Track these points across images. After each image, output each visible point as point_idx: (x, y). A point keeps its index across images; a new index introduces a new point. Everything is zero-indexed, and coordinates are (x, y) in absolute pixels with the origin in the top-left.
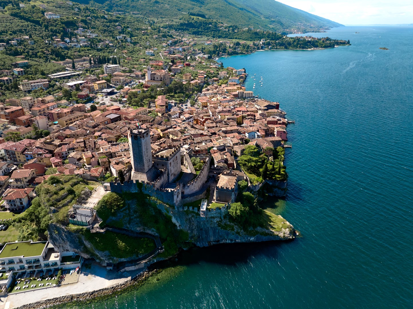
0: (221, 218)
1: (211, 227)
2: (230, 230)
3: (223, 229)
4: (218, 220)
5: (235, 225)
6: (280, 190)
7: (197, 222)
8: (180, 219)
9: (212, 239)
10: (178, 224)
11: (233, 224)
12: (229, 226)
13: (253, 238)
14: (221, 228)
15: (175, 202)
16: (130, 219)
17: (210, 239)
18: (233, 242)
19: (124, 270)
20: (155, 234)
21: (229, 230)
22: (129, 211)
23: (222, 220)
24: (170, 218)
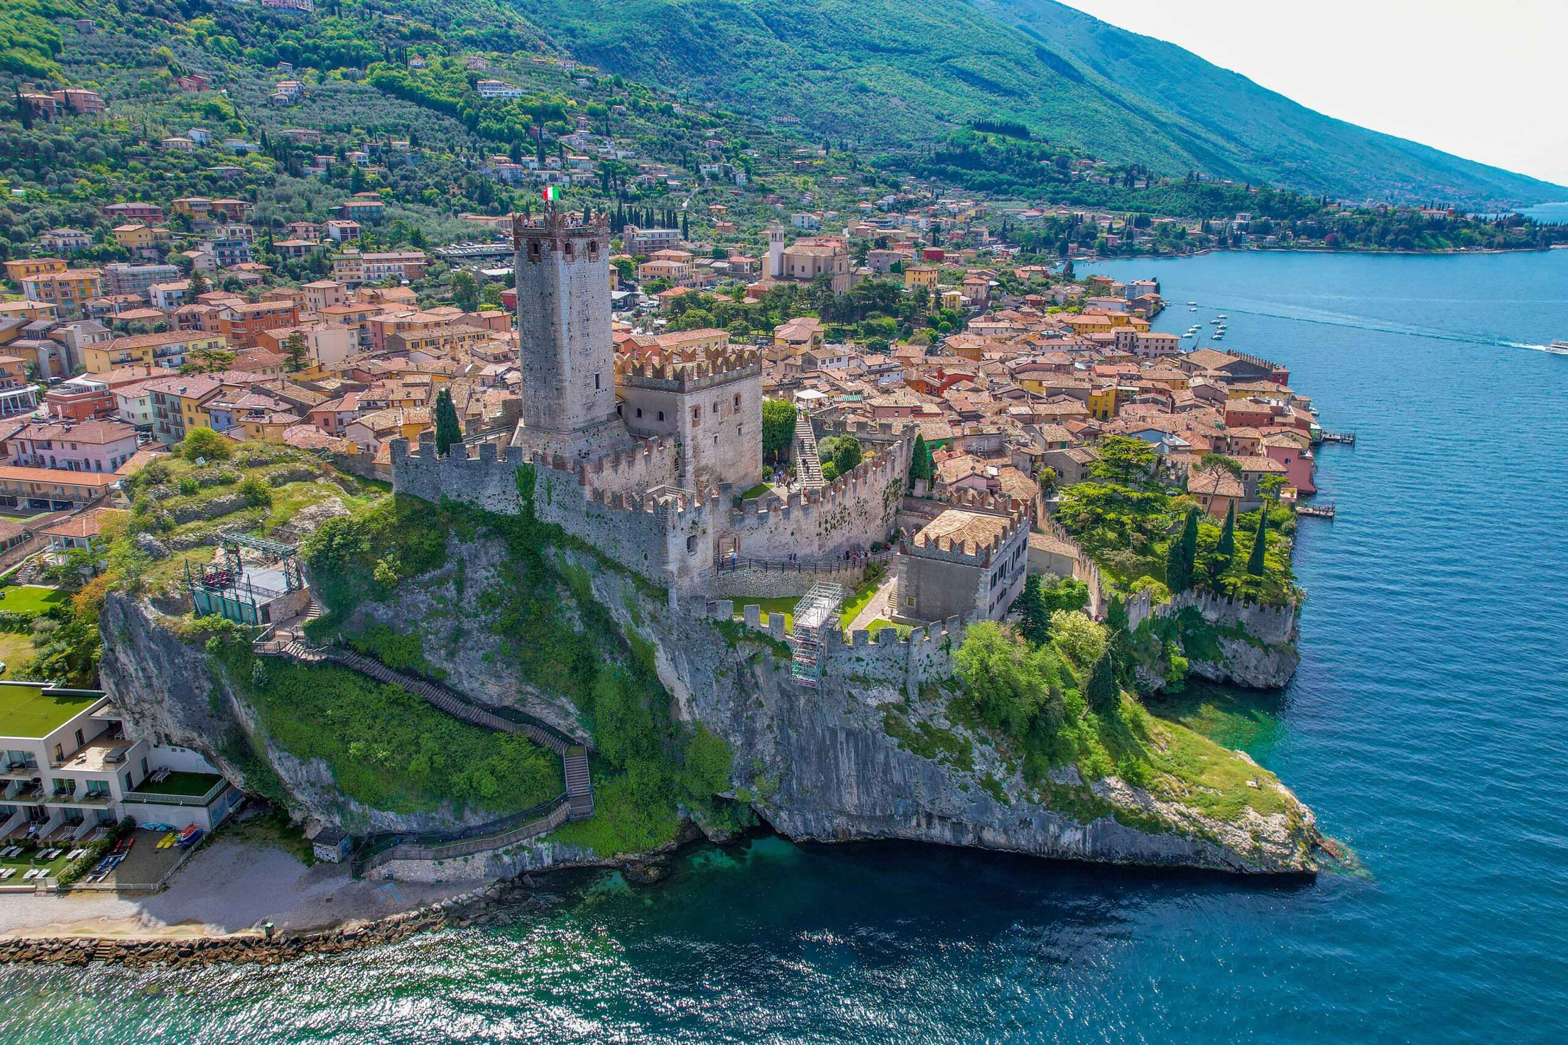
0: (904, 691)
1: (850, 734)
2: (945, 759)
3: (908, 751)
4: (892, 696)
5: (983, 741)
6: (1257, 651)
7: (777, 695)
8: (691, 662)
9: (851, 799)
10: (682, 694)
11: (968, 733)
12: (948, 741)
13: (1079, 835)
14: (900, 746)
15: (673, 567)
16: (459, 633)
17: (840, 801)
18: (968, 839)
19: (384, 871)
20: (572, 731)
21: (941, 762)
22: (460, 591)
23: (907, 700)
24: (650, 652)
